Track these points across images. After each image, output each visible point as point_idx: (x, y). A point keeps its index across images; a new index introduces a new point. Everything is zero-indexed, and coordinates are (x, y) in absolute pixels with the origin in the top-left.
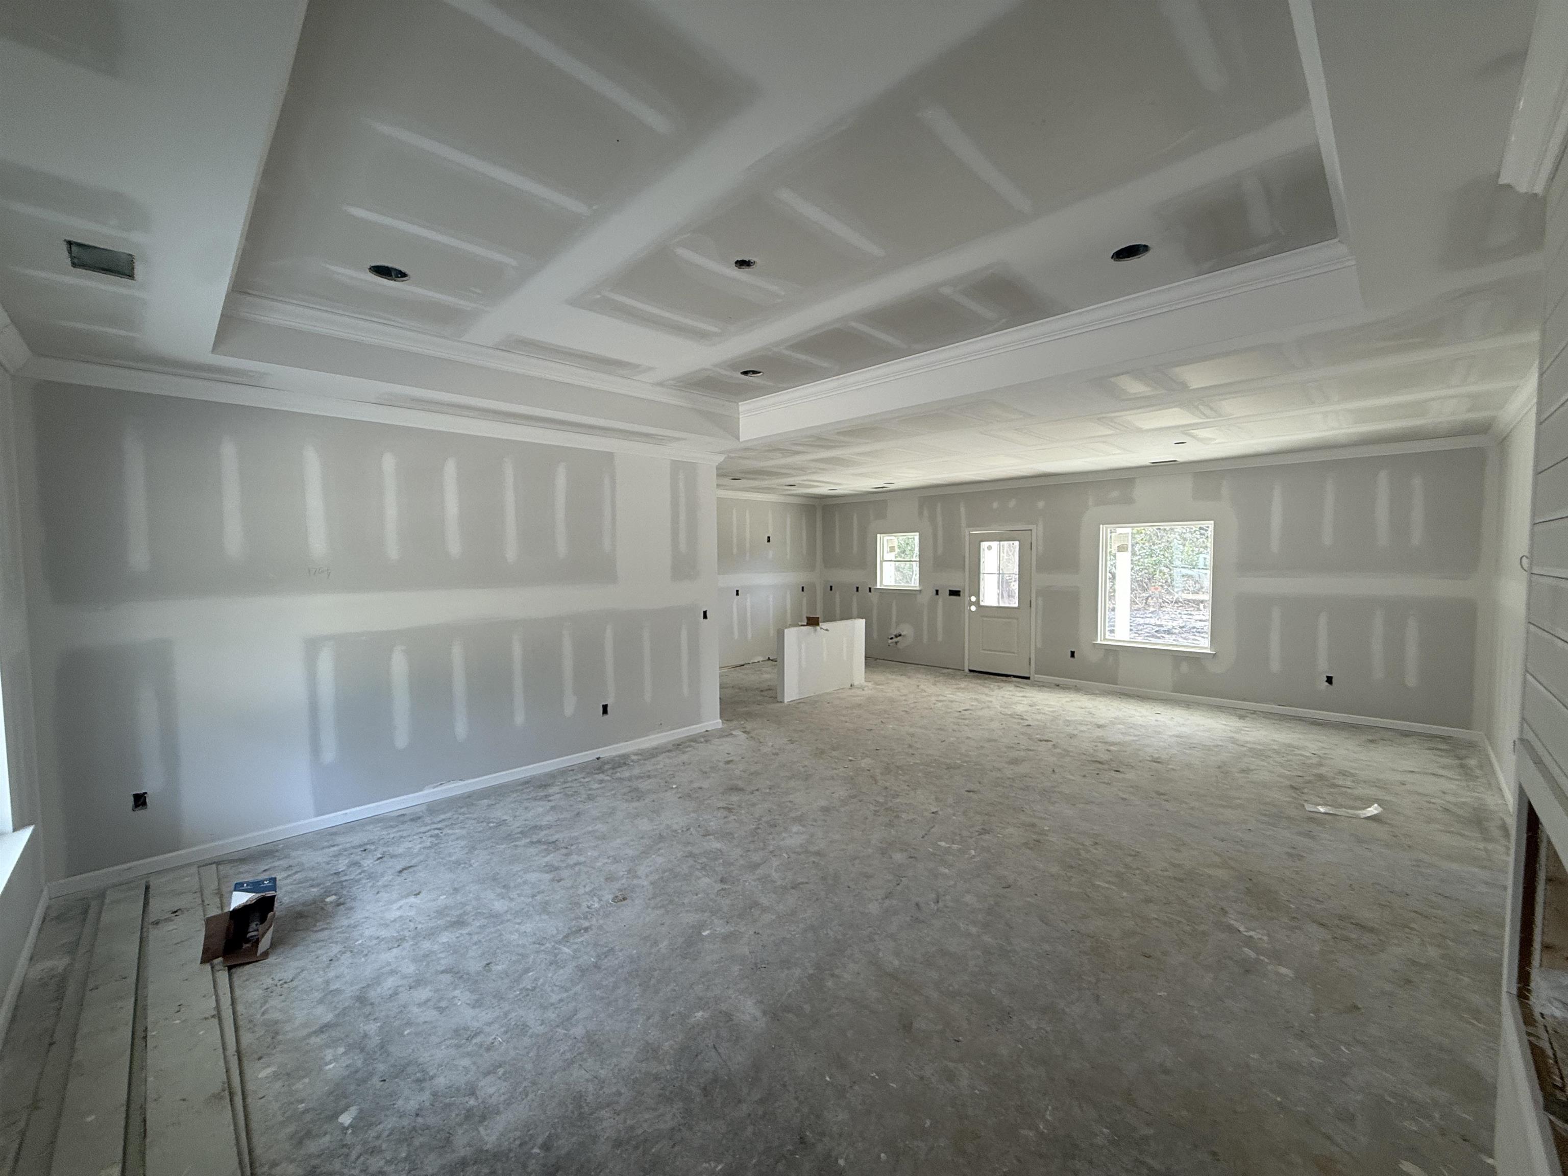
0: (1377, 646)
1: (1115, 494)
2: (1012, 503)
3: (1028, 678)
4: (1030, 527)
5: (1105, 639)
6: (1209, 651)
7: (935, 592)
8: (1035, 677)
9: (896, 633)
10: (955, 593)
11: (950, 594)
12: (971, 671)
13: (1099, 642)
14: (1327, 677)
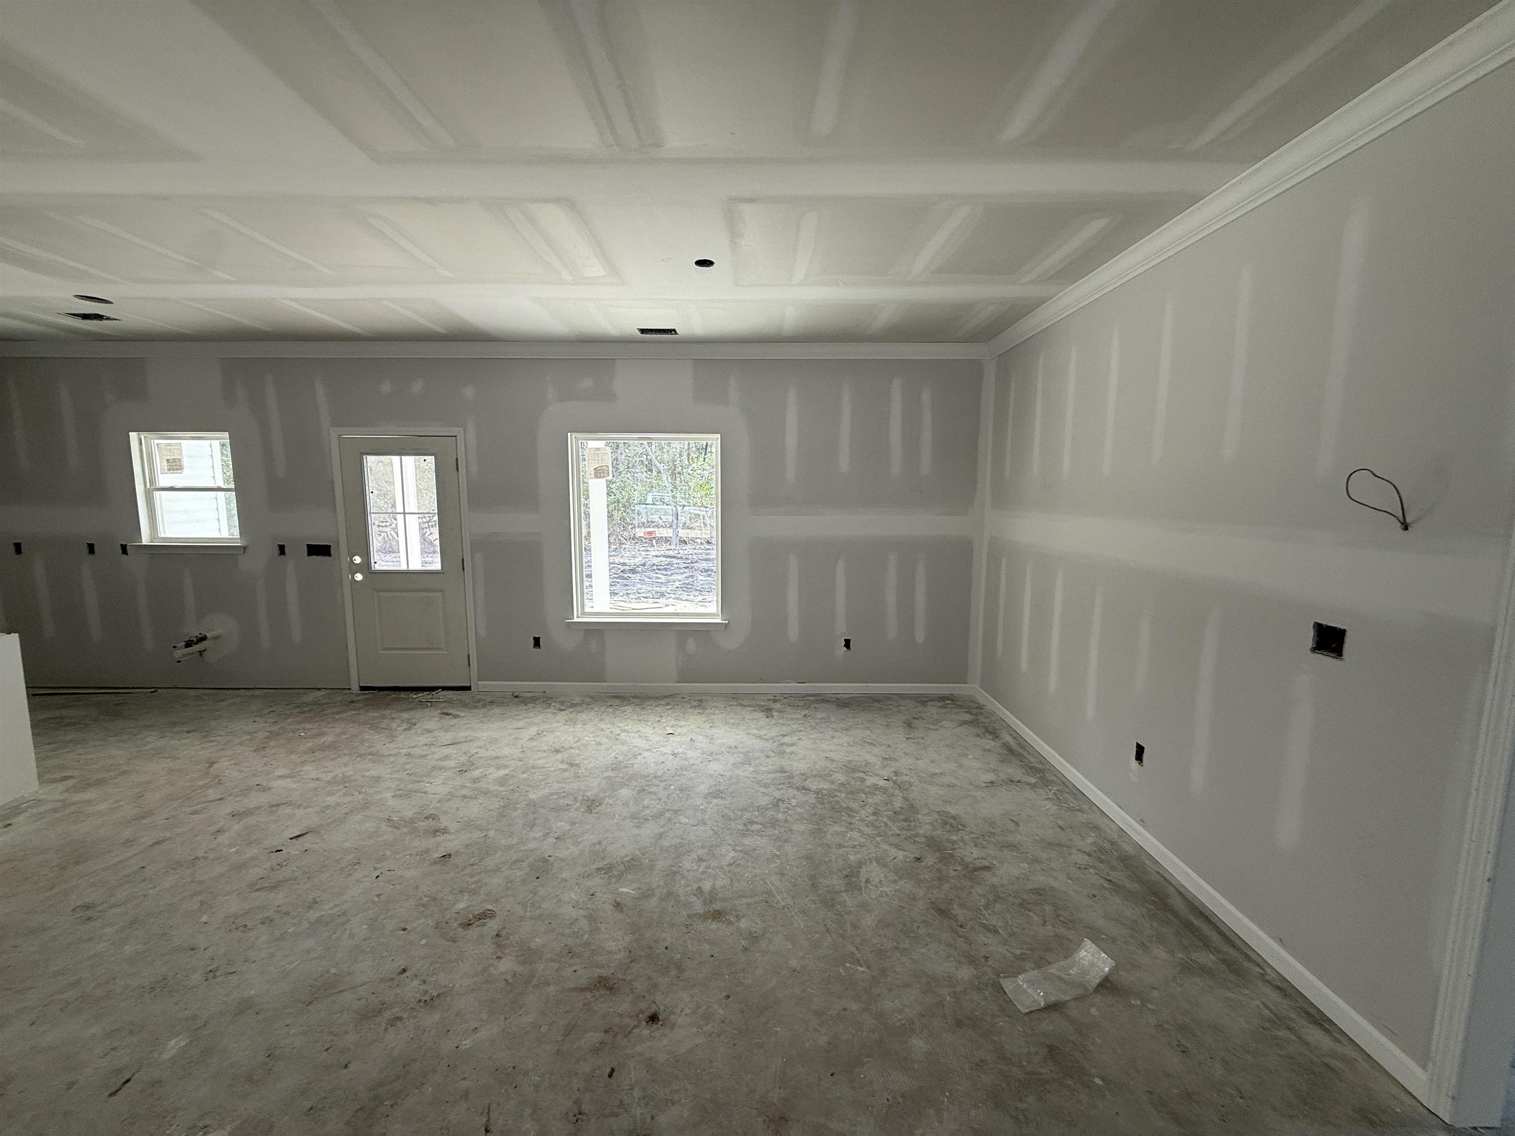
0: (891, 599)
1: (587, 383)
2: (417, 387)
3: (468, 688)
4: (453, 431)
5: (584, 613)
6: (719, 621)
7: (277, 551)
8: (479, 686)
9: (194, 633)
10: (320, 550)
11: (310, 553)
12: (363, 688)
13: (576, 620)
14: (845, 640)
